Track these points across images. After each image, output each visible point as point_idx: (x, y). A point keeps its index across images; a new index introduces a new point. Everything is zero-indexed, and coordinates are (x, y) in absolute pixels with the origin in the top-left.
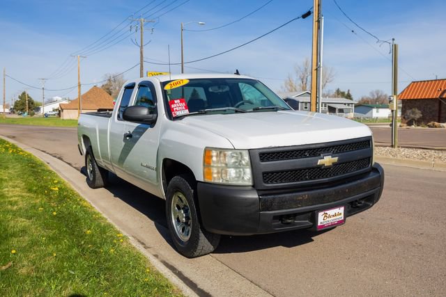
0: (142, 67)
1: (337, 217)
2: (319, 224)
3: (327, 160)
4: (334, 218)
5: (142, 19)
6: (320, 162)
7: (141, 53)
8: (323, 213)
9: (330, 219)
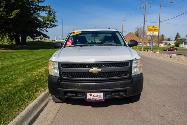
0: (144, 24)
1: (99, 97)
2: (88, 99)
3: (95, 70)
4: (97, 97)
5: (146, 3)
6: (91, 70)
7: (145, 18)
8: (89, 94)
9: (94, 97)
